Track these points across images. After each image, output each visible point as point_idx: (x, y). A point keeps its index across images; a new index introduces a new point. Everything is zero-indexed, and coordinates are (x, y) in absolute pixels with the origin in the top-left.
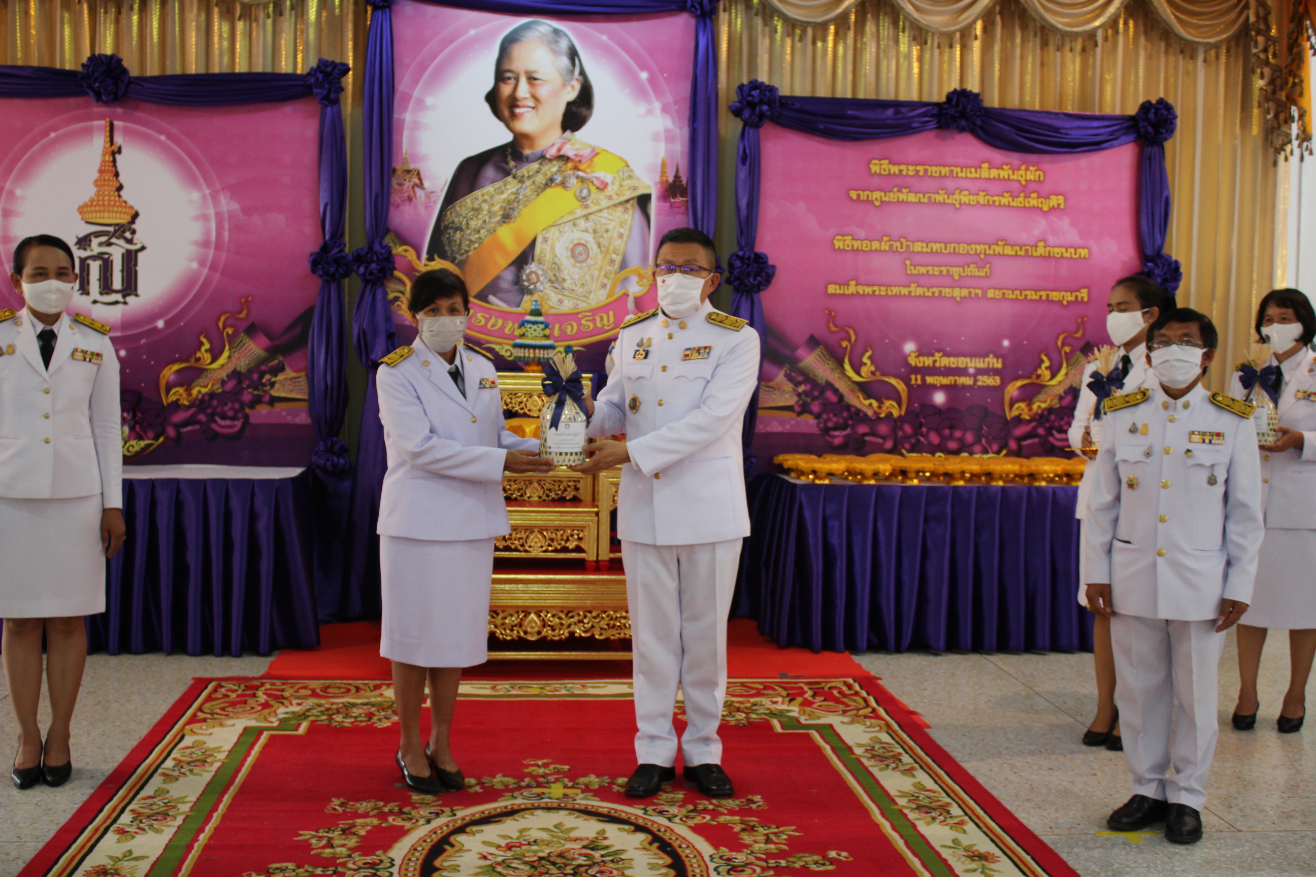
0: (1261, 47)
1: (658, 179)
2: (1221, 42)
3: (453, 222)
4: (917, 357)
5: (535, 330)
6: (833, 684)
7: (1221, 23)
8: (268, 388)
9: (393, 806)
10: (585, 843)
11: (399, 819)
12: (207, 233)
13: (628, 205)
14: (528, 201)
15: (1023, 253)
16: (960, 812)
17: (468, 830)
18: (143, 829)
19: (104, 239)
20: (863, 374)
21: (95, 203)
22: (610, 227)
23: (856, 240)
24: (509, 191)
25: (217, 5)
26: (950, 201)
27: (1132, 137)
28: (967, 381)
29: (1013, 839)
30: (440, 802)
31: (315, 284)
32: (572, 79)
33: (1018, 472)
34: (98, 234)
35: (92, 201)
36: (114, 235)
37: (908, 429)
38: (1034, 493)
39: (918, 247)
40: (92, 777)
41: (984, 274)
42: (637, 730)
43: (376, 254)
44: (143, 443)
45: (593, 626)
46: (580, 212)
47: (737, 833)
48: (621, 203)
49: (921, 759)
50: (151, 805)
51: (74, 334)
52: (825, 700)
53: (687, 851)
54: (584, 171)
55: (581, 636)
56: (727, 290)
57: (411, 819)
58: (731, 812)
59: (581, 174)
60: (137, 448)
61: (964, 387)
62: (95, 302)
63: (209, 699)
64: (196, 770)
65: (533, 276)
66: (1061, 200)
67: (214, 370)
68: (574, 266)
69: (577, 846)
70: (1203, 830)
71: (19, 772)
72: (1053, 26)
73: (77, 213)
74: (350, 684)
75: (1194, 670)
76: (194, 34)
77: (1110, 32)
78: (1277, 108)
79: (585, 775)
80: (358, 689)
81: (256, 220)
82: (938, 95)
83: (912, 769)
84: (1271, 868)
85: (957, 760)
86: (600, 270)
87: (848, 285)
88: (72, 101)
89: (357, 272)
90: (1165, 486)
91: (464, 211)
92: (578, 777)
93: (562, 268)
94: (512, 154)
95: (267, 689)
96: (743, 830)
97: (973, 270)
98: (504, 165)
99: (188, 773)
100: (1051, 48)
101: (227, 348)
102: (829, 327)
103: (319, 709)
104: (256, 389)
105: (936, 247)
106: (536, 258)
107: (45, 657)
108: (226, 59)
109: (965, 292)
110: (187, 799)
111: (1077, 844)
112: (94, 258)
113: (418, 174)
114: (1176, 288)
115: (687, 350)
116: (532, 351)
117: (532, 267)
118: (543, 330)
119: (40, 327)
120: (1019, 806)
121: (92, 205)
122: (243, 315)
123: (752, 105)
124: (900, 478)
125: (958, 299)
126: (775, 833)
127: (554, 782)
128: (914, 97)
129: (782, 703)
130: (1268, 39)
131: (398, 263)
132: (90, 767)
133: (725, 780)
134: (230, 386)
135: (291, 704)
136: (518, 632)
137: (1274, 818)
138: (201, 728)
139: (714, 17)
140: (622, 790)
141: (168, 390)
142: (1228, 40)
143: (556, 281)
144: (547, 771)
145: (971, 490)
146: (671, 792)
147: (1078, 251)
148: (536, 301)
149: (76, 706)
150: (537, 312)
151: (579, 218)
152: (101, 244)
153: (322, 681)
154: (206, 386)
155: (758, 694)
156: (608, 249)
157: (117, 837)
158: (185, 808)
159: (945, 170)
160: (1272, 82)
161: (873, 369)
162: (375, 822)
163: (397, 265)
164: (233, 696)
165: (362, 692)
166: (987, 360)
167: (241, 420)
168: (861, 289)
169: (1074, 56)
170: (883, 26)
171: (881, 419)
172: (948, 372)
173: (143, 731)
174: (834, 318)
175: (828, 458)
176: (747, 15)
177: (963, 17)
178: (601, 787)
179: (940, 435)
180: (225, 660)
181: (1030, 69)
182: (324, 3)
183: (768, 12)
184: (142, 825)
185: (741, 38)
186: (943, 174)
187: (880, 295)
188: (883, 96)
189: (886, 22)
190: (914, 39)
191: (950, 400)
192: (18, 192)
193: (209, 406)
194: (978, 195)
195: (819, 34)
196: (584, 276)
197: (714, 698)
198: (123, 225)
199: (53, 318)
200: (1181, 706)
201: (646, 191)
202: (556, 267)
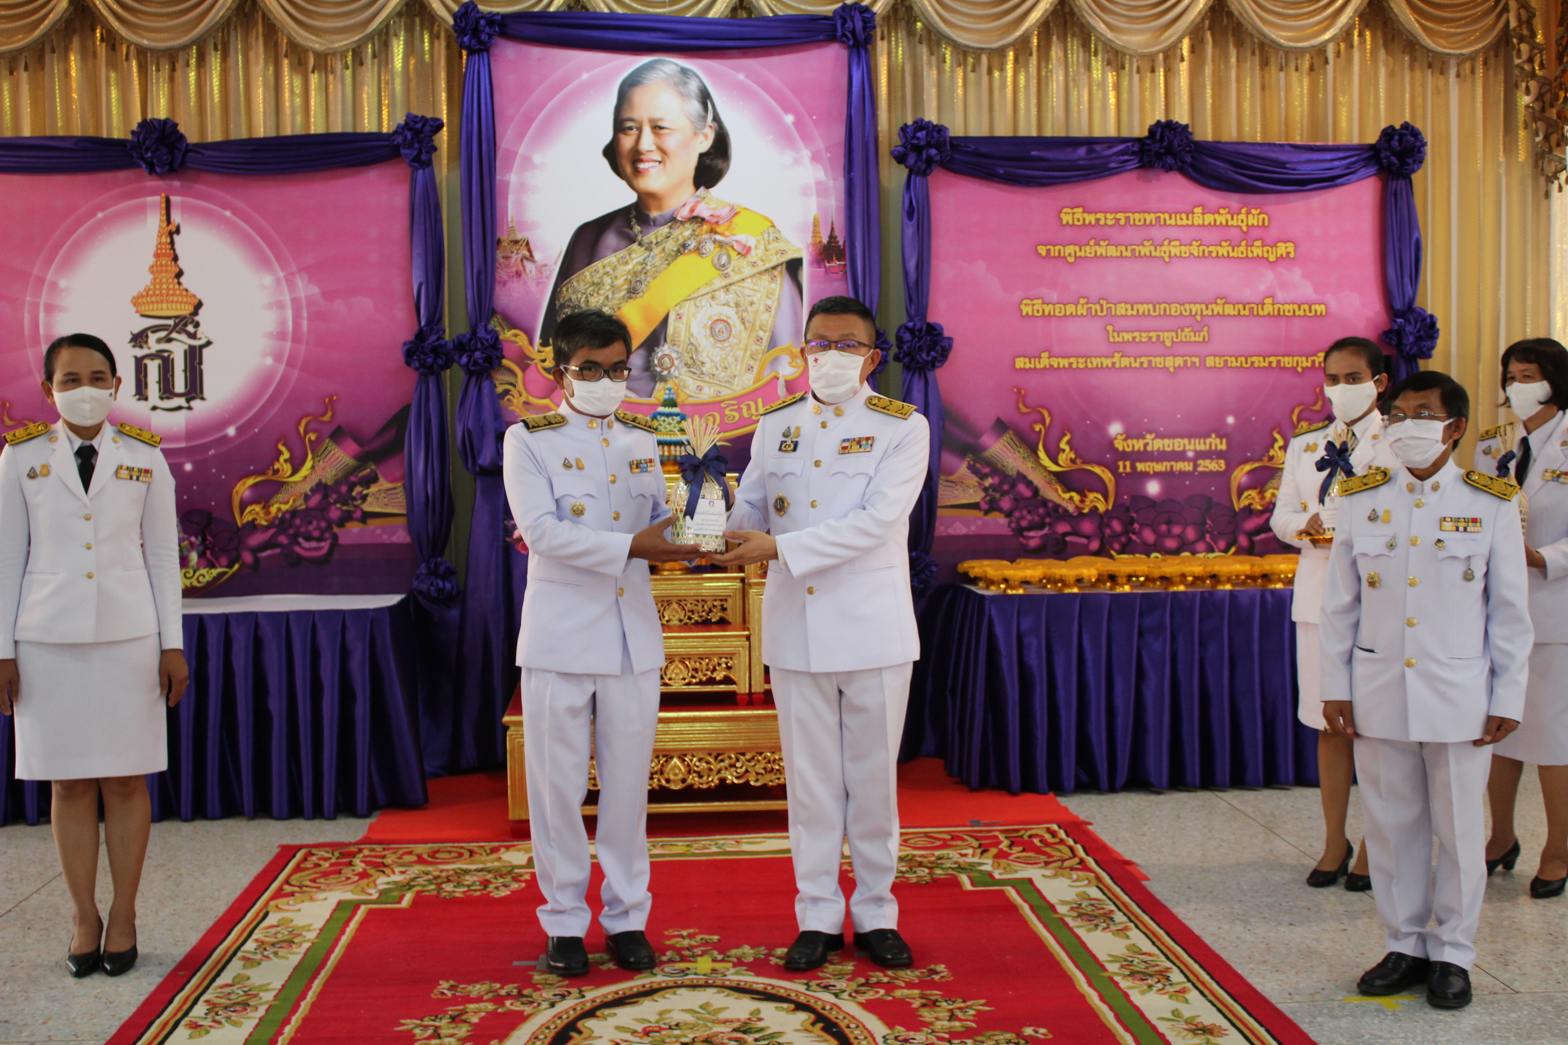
0: (1525, 56)
1: (810, 240)
2: (1477, 52)
3: (570, 300)
4: (1125, 440)
5: (670, 424)
6: (1033, 832)
7: (1475, 31)
8: (359, 502)
9: (511, 988)
10: (736, 1025)
11: (518, 1003)
12: (283, 323)
13: (776, 273)
14: (657, 271)
15: (1247, 312)
16: (1182, 978)
17: (598, 1013)
18: (219, 1023)
19: (163, 334)
20: (1061, 462)
21: (151, 293)
22: (755, 299)
23: (1048, 304)
24: (635, 261)
25: (286, 56)
26: (1157, 254)
27: (1373, 170)
28: (1187, 467)
29: (1244, 1008)
30: (567, 982)
31: (410, 378)
32: (705, 126)
33: (1248, 573)
34: (155, 329)
35: (148, 290)
36: (174, 329)
37: (1117, 526)
38: (1269, 598)
39: (1121, 309)
40: (161, 964)
41: (1201, 339)
42: (797, 891)
43: (480, 340)
44: (215, 572)
45: (747, 771)
46: (720, 283)
47: (917, 1009)
48: (766, 270)
49: (1137, 918)
50: (229, 994)
51: (118, 448)
52: (1024, 851)
53: (857, 1032)
54: (722, 234)
55: (733, 783)
56: (895, 369)
57: (532, 1003)
58: (910, 985)
59: (718, 237)
60: (208, 578)
61: (1182, 474)
62: (154, 408)
63: (298, 869)
64: (282, 952)
65: (667, 359)
66: (1290, 247)
67: (295, 483)
68: (715, 346)
69: (726, 1029)
70: (1473, 992)
71: (76, 959)
72: (1273, 41)
73: (131, 306)
74: (462, 848)
75: (1455, 801)
76: (260, 91)
77: (1342, 46)
78: (1547, 129)
79: (737, 947)
80: (472, 853)
81: (339, 305)
82: (1139, 130)
83: (1126, 929)
84: (1554, 1035)
85: (1180, 917)
86: (745, 350)
87: (1040, 358)
88: (122, 175)
89: (459, 363)
90: (1412, 584)
91: (582, 287)
92: (729, 949)
93: (700, 349)
94: (636, 217)
95: (365, 856)
96: (924, 1006)
97: (1187, 335)
98: (627, 230)
99: (272, 956)
100: (1273, 68)
101: (310, 456)
102: (1018, 409)
103: (426, 877)
104: (345, 503)
105: (1142, 308)
106: (668, 339)
108: (299, 119)
109: (1179, 361)
110: (270, 987)
111: (1321, 1012)
112: (151, 356)
113: (528, 244)
114: (1433, 348)
115: (844, 441)
117: (664, 350)
118: (679, 422)
119: (78, 442)
120: (1252, 969)
121: (147, 296)
122: (327, 418)
123: (918, 149)
124: (1108, 584)
125: (1172, 370)
126: (960, 1009)
127: (701, 956)
128: (1112, 132)
129: (973, 856)
130: (1533, 46)
131: (507, 350)
132: (158, 952)
133: (903, 947)
134: (315, 500)
135: (394, 872)
136: (659, 780)
137: (1560, 976)
138: (288, 904)
139: (869, 47)
140: (781, 962)
141: (242, 509)
142: (1485, 50)
143: (694, 365)
144: (693, 943)
145: (1194, 595)
146: (839, 963)
147: (1313, 307)
148: (670, 390)
149: (141, 881)
150: (671, 403)
151: (719, 290)
152: (159, 341)
153: (430, 845)
154: (287, 503)
155: (945, 845)
156: (753, 326)
157: (189, 1032)
158: (268, 996)
159: (1150, 218)
160: (1540, 98)
161: (1073, 456)
162: (490, 1007)
163: (505, 353)
164: (326, 865)
165: (477, 856)
166: (1208, 441)
167: (329, 542)
168: (1055, 362)
169: (1301, 76)
170: (1072, 49)
171: (1085, 515)
172: (1162, 456)
173: (221, 908)
174: (1024, 397)
175: (1023, 564)
176: (909, 42)
177: (1167, 34)
178: (756, 959)
179: (1156, 532)
180: (316, 823)
181: (1248, 94)
182: (410, 49)
183: (934, 38)
184: (217, 1018)
185: (903, 70)
186: (1148, 222)
187: (1078, 368)
188: (1075, 133)
189: (1074, 45)
190: (1109, 64)
191: (1165, 489)
192: (62, 283)
193: (291, 526)
194: (1191, 245)
195: (996, 62)
196: (726, 358)
197: (888, 850)
198: (184, 318)
199: (94, 431)
200: (1442, 845)
201: (796, 255)
202: (693, 348)
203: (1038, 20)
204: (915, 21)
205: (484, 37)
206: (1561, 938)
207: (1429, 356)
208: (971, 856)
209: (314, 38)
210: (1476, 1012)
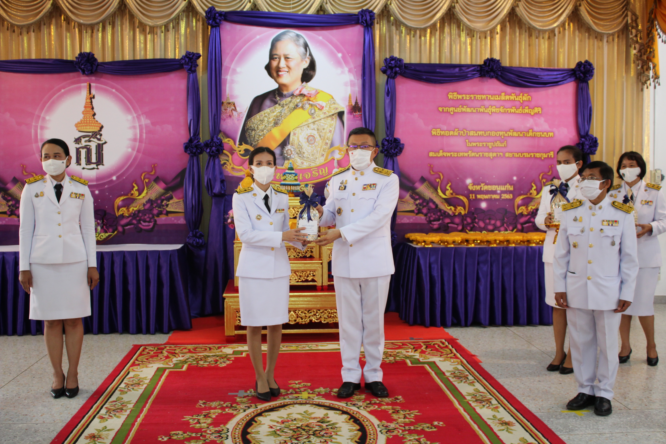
0: (634, 34)
1: (347, 104)
2: (615, 32)
3: (251, 127)
4: (473, 185)
5: (291, 177)
6: (435, 343)
7: (614, 24)
8: (165, 207)
9: (228, 404)
10: (319, 420)
11: (231, 410)
12: (136, 135)
14: (286, 115)
15: (522, 135)
16: (496, 402)
17: (263, 414)
18: (111, 417)
19: (87, 139)
20: (447, 194)
21: (83, 122)
22: (325, 127)
23: (442, 131)
24: (277, 111)
25: (138, 27)
26: (486, 111)
27: (573, 79)
28: (497, 197)
29: (521, 415)
30: (250, 402)
31: (186, 158)
32: (306, 58)
33: (522, 240)
35: (81, 121)
36: (92, 137)
37: (469, 220)
38: (530, 250)
39: (472, 133)
40: (87, 393)
41: (503, 146)
42: (342, 366)
43: (215, 142)
44: (107, 234)
45: (321, 317)
46: (311, 120)
47: (390, 414)
48: (330, 116)
49: (478, 378)
50: (115, 405)
51: (71, 185)
52: (431, 350)
53: (367, 423)
54: (312, 101)
55: (315, 322)
56: (382, 156)
57: (236, 410)
58: (388, 404)
59: (311, 102)
60: (104, 237)
61: (496, 200)
62: (84, 168)
63: (141, 354)
64: (135, 388)
65: (289, 151)
66: (540, 109)
67: (140, 199)
68: (309, 146)
69: (315, 421)
70: (612, 409)
71: (54, 391)
72: (534, 27)
73: (75, 127)
74: (206, 346)
75: (607, 333)
76: (127, 41)
77: (561, 29)
78: (642, 64)
79: (318, 388)
80: (210, 349)
81: (158, 128)
82: (480, 62)
83: (473, 382)
84: (645, 427)
85: (495, 378)
86: (321, 148)
87: (439, 152)
88: (72, 74)
89: (206, 151)
90: (590, 247)
91: (256, 121)
92: (314, 389)
93: (303, 147)
94: (278, 94)
95: (167, 350)
96: (393, 412)
97: (498, 144)
98: (274, 99)
99: (131, 390)
100: (534, 37)
101: (146, 188)
102: (430, 173)
103: (192, 358)
104: (160, 207)
105: (480, 133)
106: (290, 143)
107: (64, 336)
108: (143, 53)
109: (495, 154)
110: (131, 402)
111: (552, 417)
112: (83, 148)
113: (234, 104)
114: (596, 150)
115: (364, 185)
116: (289, 187)
117: (288, 147)
118: (294, 177)
119: (55, 183)
120: (524, 399)
121: (81, 123)
122: (153, 173)
123: (391, 68)
124: (465, 243)
125: (492, 158)
126: (408, 414)
127: (303, 391)
128: (469, 62)
130: (637, 30)
132: (86, 388)
133: (384, 389)
134: (147, 206)
135: (179, 356)
137: (647, 403)
138: (137, 368)
139: (372, 27)
140: (336, 394)
141: (118, 209)
142: (618, 32)
143: (300, 154)
144: (300, 386)
145: (500, 248)
146: (359, 395)
147: (548, 134)
148: (291, 163)
150: (291, 169)
151: (311, 123)
152: (86, 141)
153: (194, 345)
154: (136, 207)
155: (400, 347)
156: (324, 138)
157: (100, 420)
158: (131, 406)
159: (484, 97)
160: (640, 51)
161: (452, 192)
162: (220, 411)
163: (224, 148)
164: (152, 353)
165: (212, 350)
166: (506, 186)
167: (153, 223)
168: (445, 154)
169: (545, 41)
170: (453, 29)
171: (456, 216)
172: (487, 192)
173: (110, 370)
174: (432, 168)
175: (431, 235)
176: (388, 25)
177: (491, 23)
178: (325, 393)
179: (484, 223)
180: (148, 336)
181: (523, 48)
182: (188, 25)
183: (398, 23)
184: (111, 415)
185: (385, 35)
187: (454, 157)
188: (454, 62)
189: (454, 27)
190: (468, 35)
191: (488, 205)
192: (47, 118)
193: (138, 216)
194: (500, 108)
195: (423, 33)
196: (313, 151)
197: (379, 350)
198: (96, 132)
199: (61, 178)
200: (601, 350)
201: (342, 110)
202: (300, 147)
203: (440, 17)
204: (391, 17)
205: (218, 21)
207: (594, 154)
208: (411, 353)
209: (149, 20)
210: (614, 417)
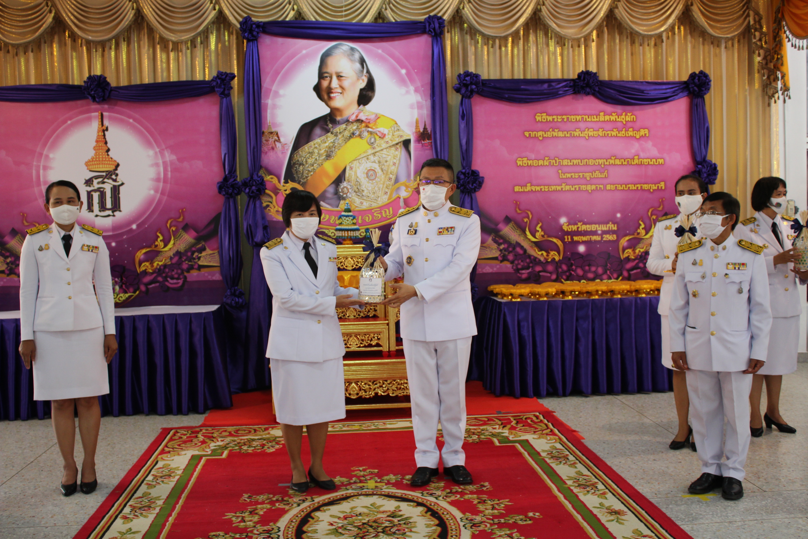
0: (758, 38)
1: (414, 130)
2: (734, 36)
3: (298, 161)
4: (568, 225)
5: (348, 220)
6: (527, 416)
7: (734, 26)
8: (197, 260)
9: (278, 497)
10: (389, 514)
11: (282, 505)
12: (159, 174)
13: (398, 146)
14: (341, 146)
15: (626, 163)
16: (603, 487)
17: (321, 509)
18: (137, 516)
19: (100, 180)
20: (537, 237)
22: (388, 159)
23: (530, 160)
24: (329, 141)
25: (159, 44)
26: (582, 135)
27: (686, 94)
28: (598, 238)
29: (634, 501)
30: (305, 494)
31: (221, 200)
32: (362, 75)
33: (629, 289)
34: (97, 177)
35: (93, 158)
36: (106, 177)
37: (564, 267)
38: (639, 301)
39: (565, 162)
40: (107, 488)
41: (604, 176)
42: (416, 448)
43: (255, 181)
44: (127, 295)
45: (388, 389)
46: (371, 151)
47: (476, 505)
48: (393, 145)
49: (580, 458)
50: (141, 502)
51: (82, 236)
52: (523, 426)
53: (447, 516)
54: (371, 128)
55: (381, 395)
57: (289, 504)
58: (472, 493)
59: (370, 129)
60: (124, 298)
61: (596, 242)
62: (97, 216)
63: (171, 440)
64: (166, 481)
65: (345, 189)
66: (646, 131)
67: (166, 251)
68: (369, 182)
69: (384, 515)
70: (744, 491)
71: (65, 487)
72: (637, 32)
73: (85, 166)
74: (251, 428)
75: (735, 400)
76: (146, 61)
77: (670, 34)
78: (769, 73)
79: (387, 475)
80: (255, 431)
81: (186, 165)
82: (573, 75)
83: (575, 463)
84: (784, 512)
85: (601, 457)
86: (384, 184)
87: (526, 186)
88: (79, 102)
89: (244, 192)
90: (713, 296)
91: (304, 154)
92: (383, 476)
93: (362, 184)
94: (330, 120)
95: (203, 433)
96: (479, 503)
97: (597, 174)
98: (326, 127)
99: (161, 483)
100: (637, 45)
101: (173, 238)
102: (516, 211)
103: (234, 443)
104: (190, 261)
105: (576, 162)
106: (346, 179)
107: (77, 420)
108: (165, 74)
109: (594, 187)
110: (161, 498)
111: (671, 503)
112: (95, 191)
113: (277, 134)
114: (715, 179)
115: (440, 228)
116: (346, 232)
117: (344, 184)
118: (352, 220)
119: (63, 233)
120: (637, 482)
121: (93, 161)
122: (180, 220)
123: (466, 86)
124: (561, 296)
125: (590, 191)
126: (497, 504)
127: (369, 480)
128: (559, 76)
129: (499, 429)
130: (762, 33)
131: (268, 186)
132: (105, 482)
133: (468, 474)
134: (175, 260)
135: (218, 441)
137: (785, 483)
138: (167, 457)
139: (442, 36)
140: (409, 482)
141: (140, 264)
142: (739, 35)
143: (358, 192)
144: (365, 473)
145: (602, 300)
146: (437, 482)
147: (658, 160)
150: (348, 210)
151: (370, 155)
152: (98, 183)
153: (235, 427)
154: (162, 261)
155: (485, 424)
156: (387, 172)
157: (123, 521)
158: (160, 503)
159: (579, 118)
160: (765, 58)
161: (543, 233)
162: (269, 506)
164: (185, 437)
165: (258, 432)
166: (608, 225)
167: (182, 280)
168: (533, 188)
169: (650, 49)
170: (540, 36)
171: (549, 262)
172: (585, 233)
173: (135, 459)
174: (519, 205)
175: (519, 286)
176: (461, 33)
177: (585, 29)
178: (396, 481)
179: (583, 270)
180: (179, 417)
181: (625, 57)
182: (218, 40)
183: (473, 32)
184: (136, 514)
185: (458, 48)
186: (578, 120)
187: (545, 191)
188: (542, 77)
189: (541, 34)
190: (558, 43)
191: (588, 249)
192: (51, 156)
193: (164, 272)
194: (598, 131)
195: (503, 43)
196: (374, 188)
197: (460, 428)
198: (111, 172)
199: (70, 227)
200: (728, 421)
201: (408, 138)
202: (358, 183)
203: (523, 23)
204: (464, 23)
205: (255, 33)
206: (784, 464)
207: (714, 183)
208: (498, 430)
209: (172, 35)
210: (746, 501)
